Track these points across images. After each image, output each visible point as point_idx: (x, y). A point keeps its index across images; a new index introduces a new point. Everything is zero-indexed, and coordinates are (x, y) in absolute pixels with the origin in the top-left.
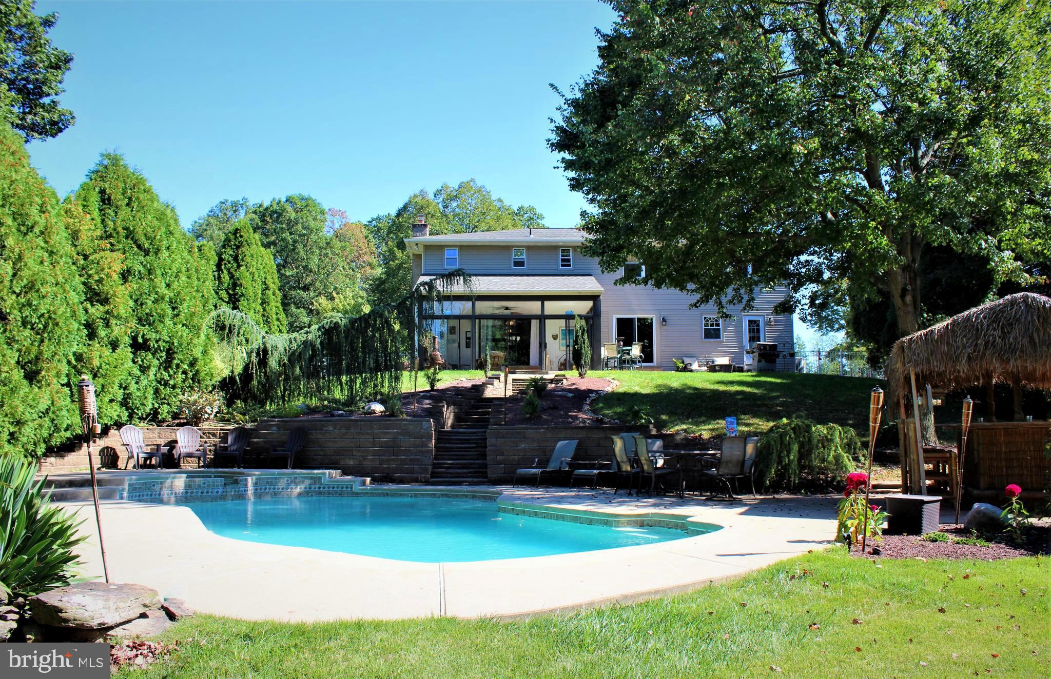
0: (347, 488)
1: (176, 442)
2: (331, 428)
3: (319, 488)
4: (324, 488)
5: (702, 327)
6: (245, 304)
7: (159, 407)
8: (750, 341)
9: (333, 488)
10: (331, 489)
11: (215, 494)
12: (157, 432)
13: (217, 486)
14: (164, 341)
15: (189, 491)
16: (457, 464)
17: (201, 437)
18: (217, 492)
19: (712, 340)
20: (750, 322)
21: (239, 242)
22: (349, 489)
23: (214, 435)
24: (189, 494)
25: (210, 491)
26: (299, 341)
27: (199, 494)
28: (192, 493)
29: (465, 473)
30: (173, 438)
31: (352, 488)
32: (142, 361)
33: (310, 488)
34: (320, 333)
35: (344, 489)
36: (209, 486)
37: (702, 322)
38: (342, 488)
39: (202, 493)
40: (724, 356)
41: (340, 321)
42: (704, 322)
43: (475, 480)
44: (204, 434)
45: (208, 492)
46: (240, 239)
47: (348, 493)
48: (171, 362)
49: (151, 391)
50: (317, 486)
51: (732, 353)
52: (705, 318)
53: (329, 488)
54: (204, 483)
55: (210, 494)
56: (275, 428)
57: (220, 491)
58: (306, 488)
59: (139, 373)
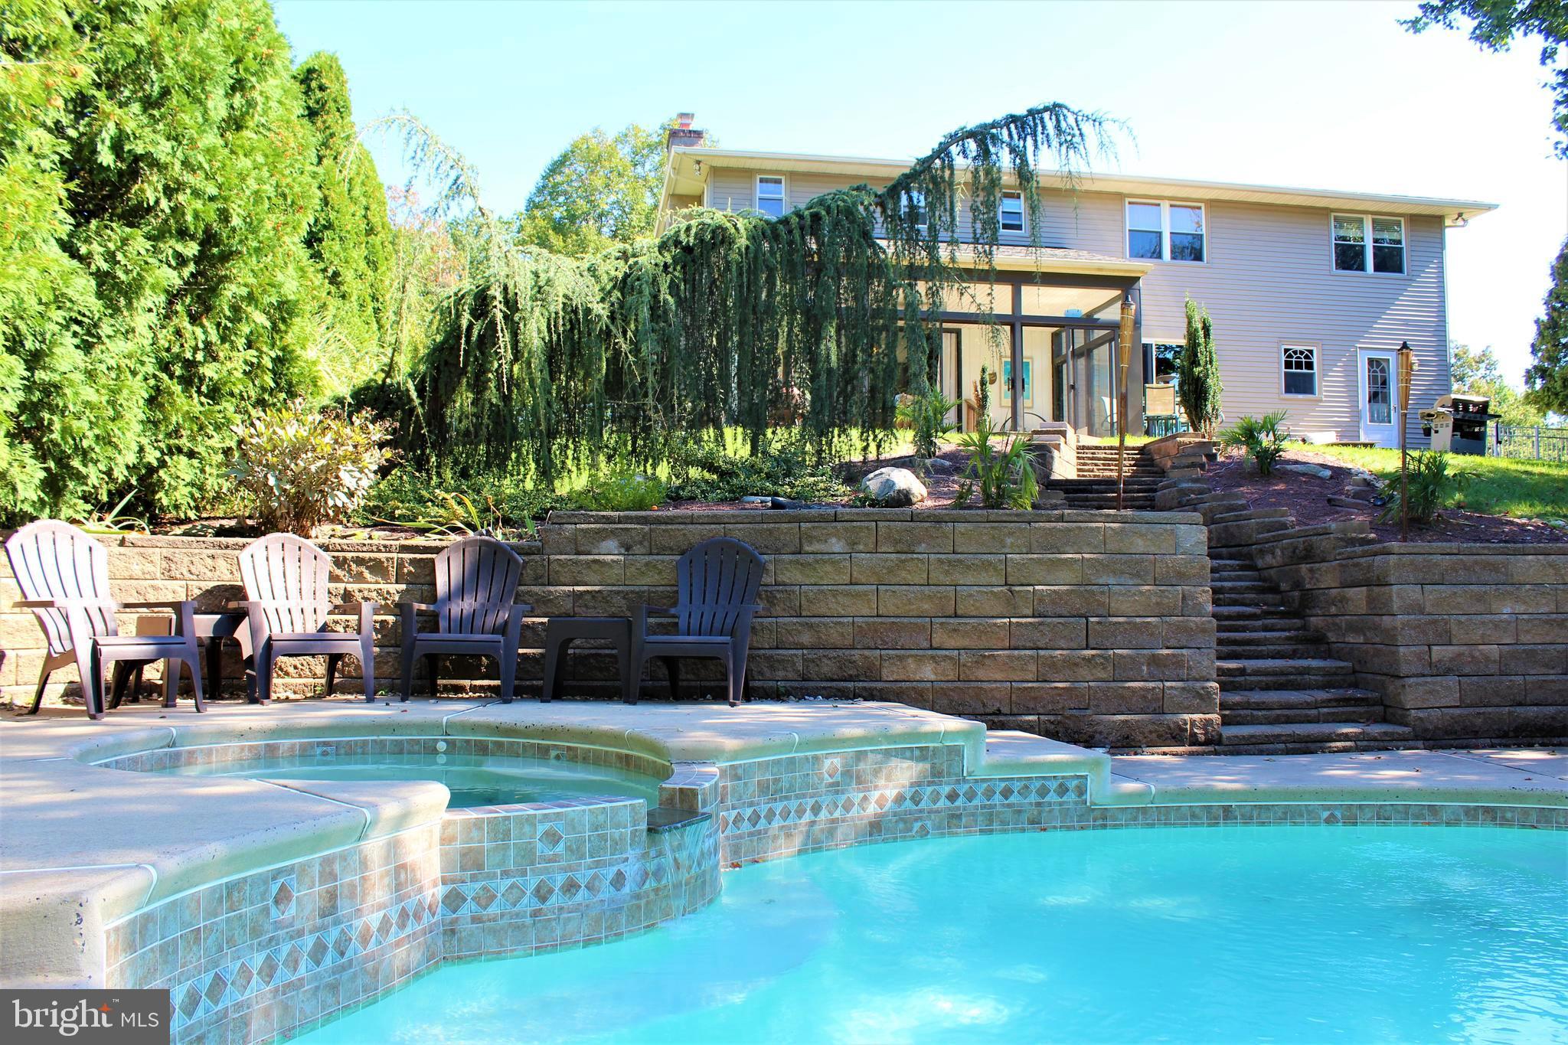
0: (1063, 790)
1: (238, 592)
2: (837, 545)
3: (952, 797)
4: (971, 796)
5: (1279, 368)
6: (337, 247)
7: (163, 464)
8: (1370, 401)
9: (1007, 793)
10: (997, 799)
11: (606, 892)
12: (156, 554)
13: (617, 845)
14: (196, 193)
15: (470, 889)
16: (1257, 672)
17: (333, 578)
18: (619, 880)
19: (1300, 396)
20: (1371, 361)
21: (317, 102)
22: (1071, 797)
23: (377, 568)
24: (467, 910)
25: (582, 877)
26: (605, 278)
27: (528, 903)
28: (487, 898)
29: (1309, 706)
30: (223, 575)
31: (1081, 791)
32: (110, 257)
33: (916, 799)
34: (669, 260)
35: (1052, 797)
36: (576, 851)
37: (1279, 358)
38: (1043, 792)
39: (542, 894)
40: (1322, 428)
41: (728, 225)
42: (1284, 358)
43: (1376, 729)
44: (339, 563)
45: (571, 887)
46: (319, 94)
47: (1065, 813)
48: (214, 290)
49: (137, 390)
50: (946, 789)
51: (1337, 425)
52: (1286, 351)
53: (989, 793)
54: (552, 838)
55: (581, 896)
56: (611, 544)
57: (631, 870)
58: (900, 799)
59: (96, 306)
